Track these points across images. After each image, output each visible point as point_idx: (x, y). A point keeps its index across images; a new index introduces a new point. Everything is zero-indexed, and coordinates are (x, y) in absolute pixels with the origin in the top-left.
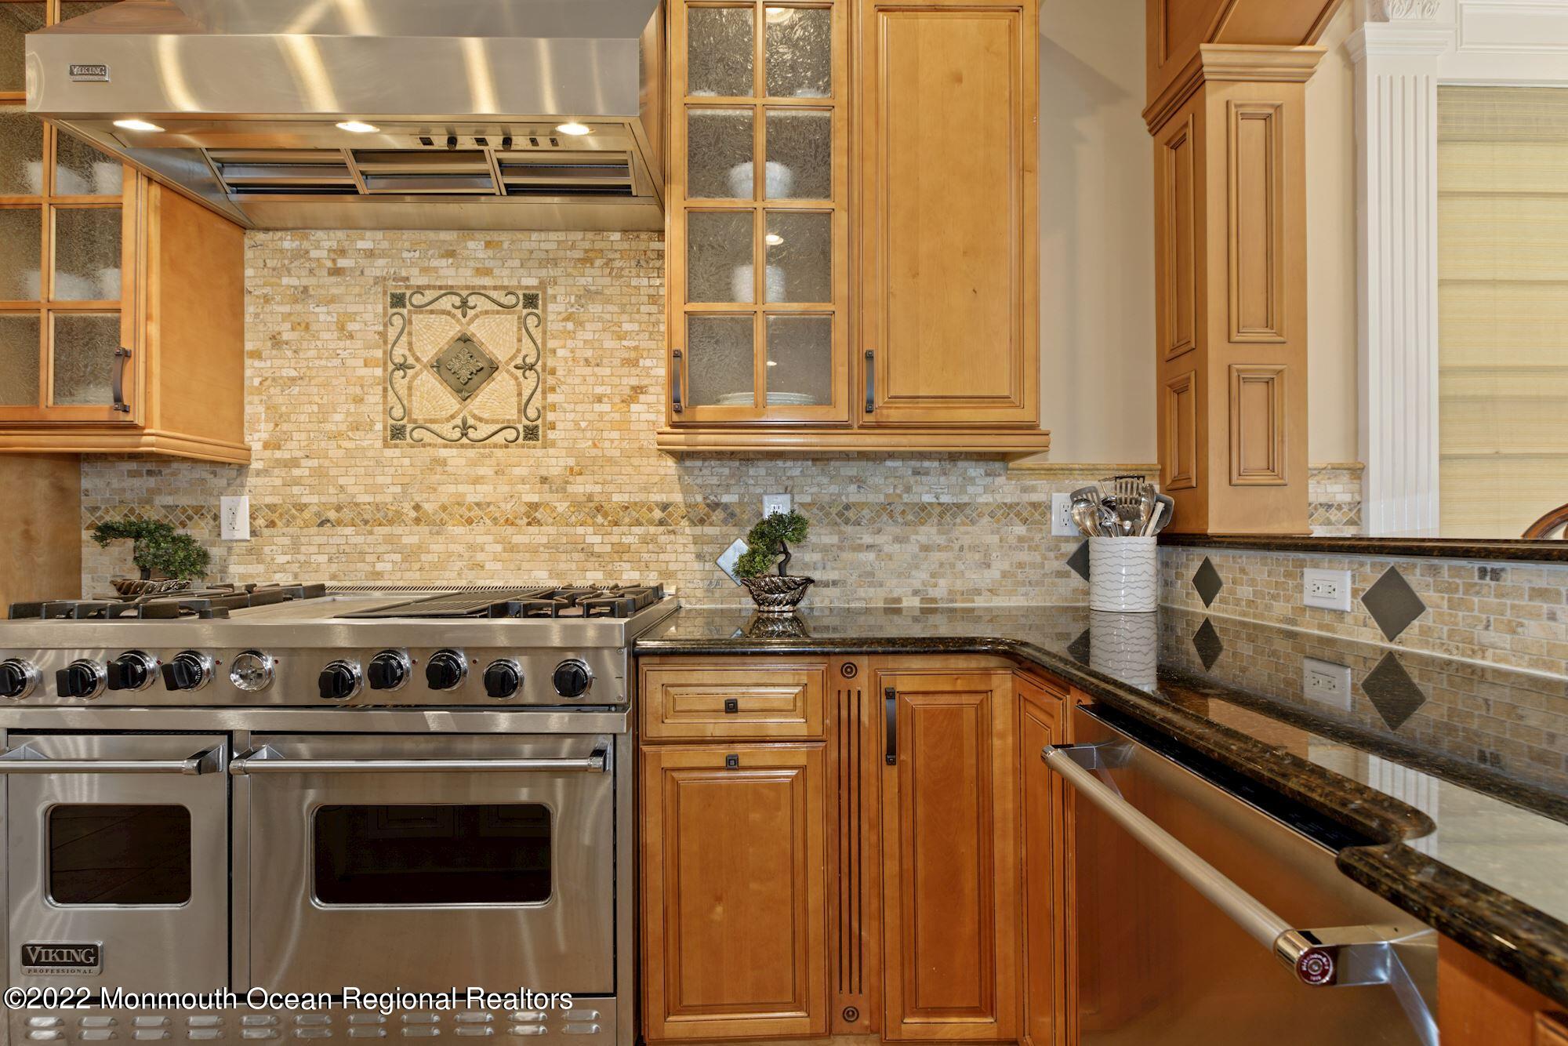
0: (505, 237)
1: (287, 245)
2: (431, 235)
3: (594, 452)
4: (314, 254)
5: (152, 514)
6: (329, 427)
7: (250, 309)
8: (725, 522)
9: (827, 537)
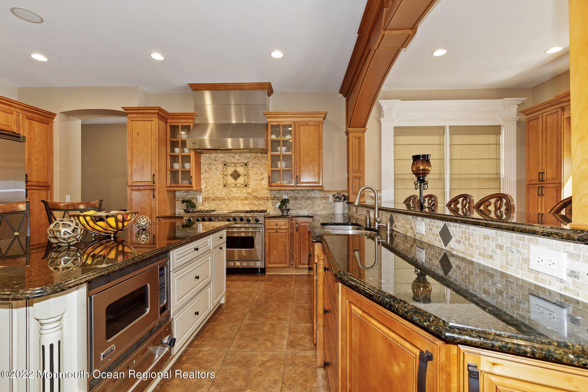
0: (242, 154)
1: (208, 156)
2: (230, 154)
3: (256, 189)
4: (212, 157)
5: (187, 199)
6: (215, 185)
7: (202, 166)
8: (277, 200)
9: (293, 202)
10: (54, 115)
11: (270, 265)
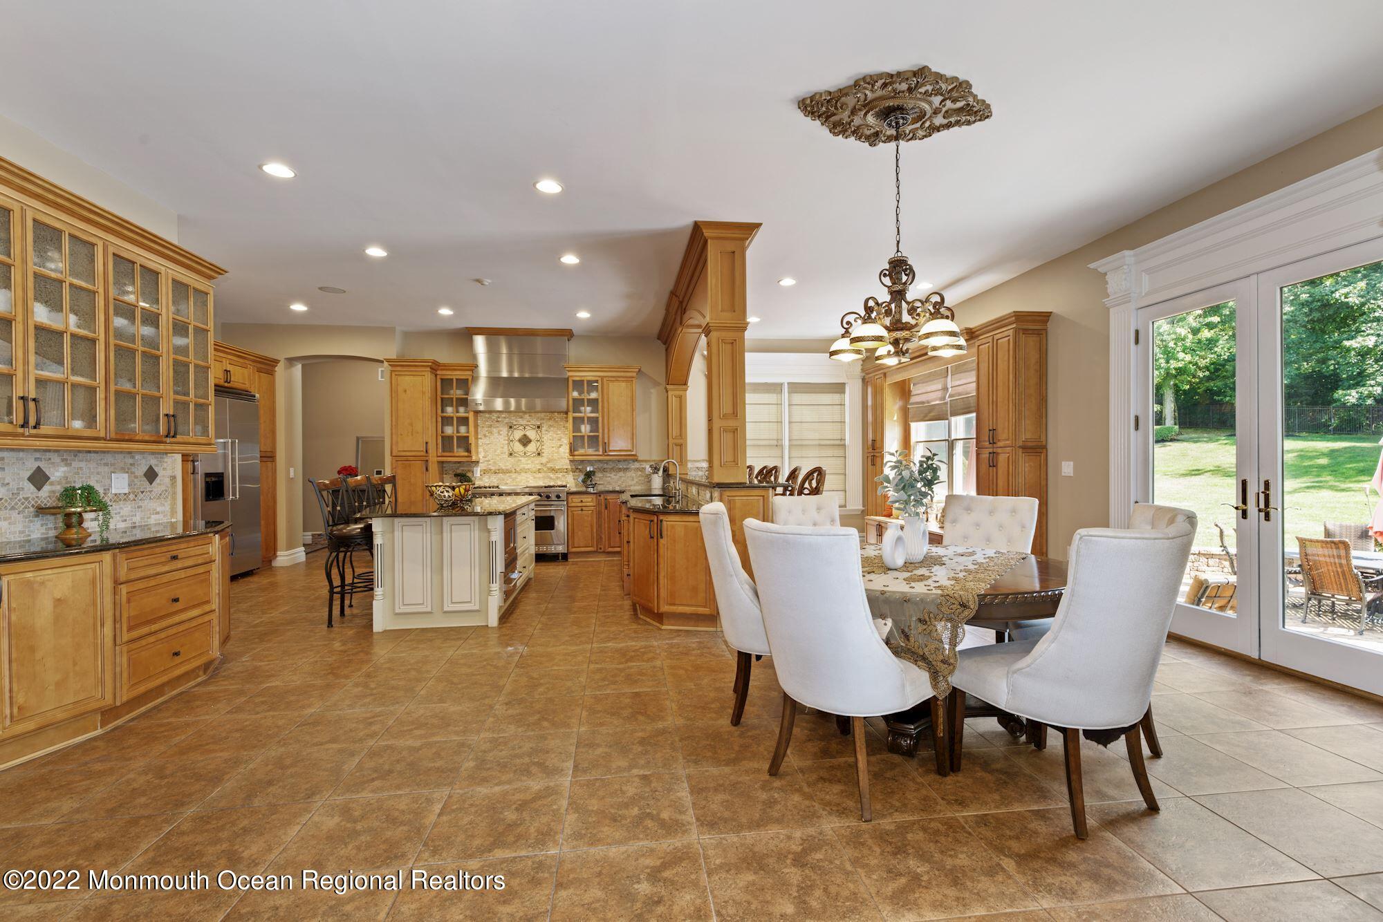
0: (533, 414)
1: (487, 416)
2: (518, 414)
3: (552, 458)
4: (493, 418)
5: (459, 472)
6: (497, 453)
7: (482, 429)
8: (579, 472)
9: (600, 475)
10: (276, 362)
11: (574, 550)
